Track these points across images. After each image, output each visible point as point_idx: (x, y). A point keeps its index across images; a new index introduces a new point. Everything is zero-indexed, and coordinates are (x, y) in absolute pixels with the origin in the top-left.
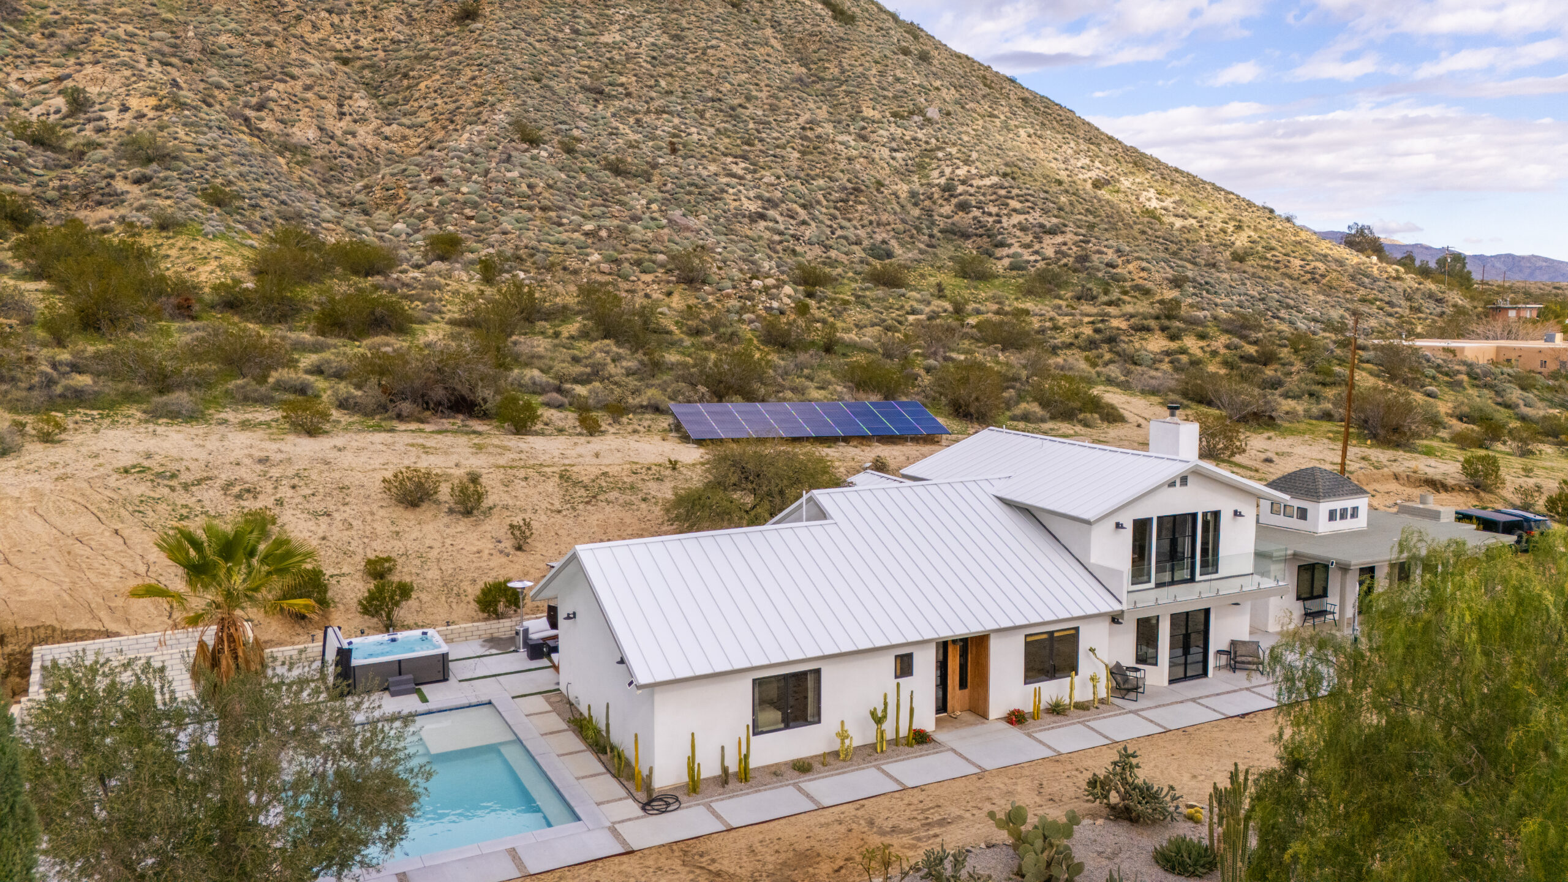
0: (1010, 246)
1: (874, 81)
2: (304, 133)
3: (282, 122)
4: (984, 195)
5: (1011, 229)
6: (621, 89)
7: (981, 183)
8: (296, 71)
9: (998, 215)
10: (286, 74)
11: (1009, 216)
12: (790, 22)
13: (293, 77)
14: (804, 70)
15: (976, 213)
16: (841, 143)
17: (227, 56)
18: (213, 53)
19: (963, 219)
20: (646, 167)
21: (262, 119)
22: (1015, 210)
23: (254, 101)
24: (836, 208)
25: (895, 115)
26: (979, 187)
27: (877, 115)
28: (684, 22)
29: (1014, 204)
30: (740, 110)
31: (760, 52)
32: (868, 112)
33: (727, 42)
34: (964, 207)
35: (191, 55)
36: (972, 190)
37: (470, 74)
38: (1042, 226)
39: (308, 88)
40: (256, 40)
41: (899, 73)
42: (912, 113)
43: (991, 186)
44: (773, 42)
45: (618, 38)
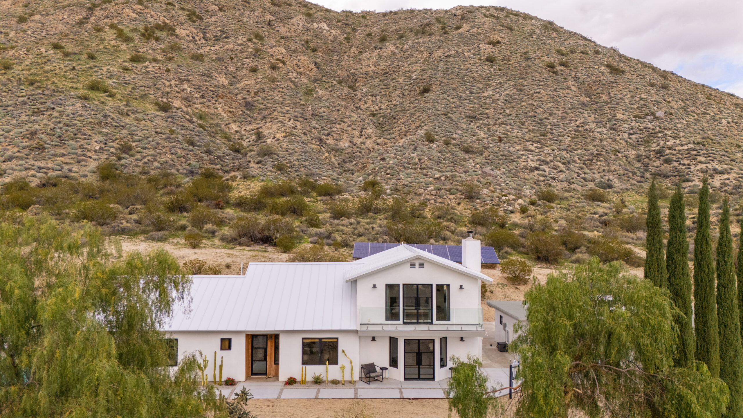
0: (692, 181)
1: (627, 101)
2: (344, 144)
3: (336, 140)
4: (682, 154)
5: (696, 172)
6: (485, 116)
7: (681, 148)
8: (346, 120)
9: (689, 165)
10: (342, 121)
11: (696, 165)
12: (584, 77)
13: (344, 122)
14: (588, 99)
15: (675, 164)
16: (598, 132)
17: (322, 116)
18: (317, 115)
19: (666, 168)
20: (482, 148)
21: (327, 139)
22: (700, 162)
23: (326, 132)
24: (585, 164)
25: (635, 117)
26: (679, 151)
27: (625, 117)
28: (525, 83)
29: (700, 158)
30: (545, 120)
31: (562, 93)
32: (619, 116)
33: (545, 90)
34: (668, 161)
35: (307, 117)
36: (674, 152)
37: (418, 115)
38: (715, 170)
39: (349, 126)
40: (334, 109)
41: (643, 96)
42: (647, 115)
43: (687, 150)
44: (573, 88)
45: (491, 93)
